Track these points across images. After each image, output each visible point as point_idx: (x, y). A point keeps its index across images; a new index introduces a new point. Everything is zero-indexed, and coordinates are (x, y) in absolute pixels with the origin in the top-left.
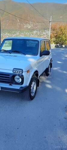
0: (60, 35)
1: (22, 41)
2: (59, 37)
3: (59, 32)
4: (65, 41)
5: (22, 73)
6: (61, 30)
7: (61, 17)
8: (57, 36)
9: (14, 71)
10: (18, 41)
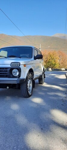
0: (49, 60)
1: (17, 49)
2: (49, 62)
3: (49, 57)
4: (55, 65)
5: (19, 66)
6: (50, 56)
7: (49, 47)
8: (47, 61)
9: (12, 65)
10: (14, 49)
